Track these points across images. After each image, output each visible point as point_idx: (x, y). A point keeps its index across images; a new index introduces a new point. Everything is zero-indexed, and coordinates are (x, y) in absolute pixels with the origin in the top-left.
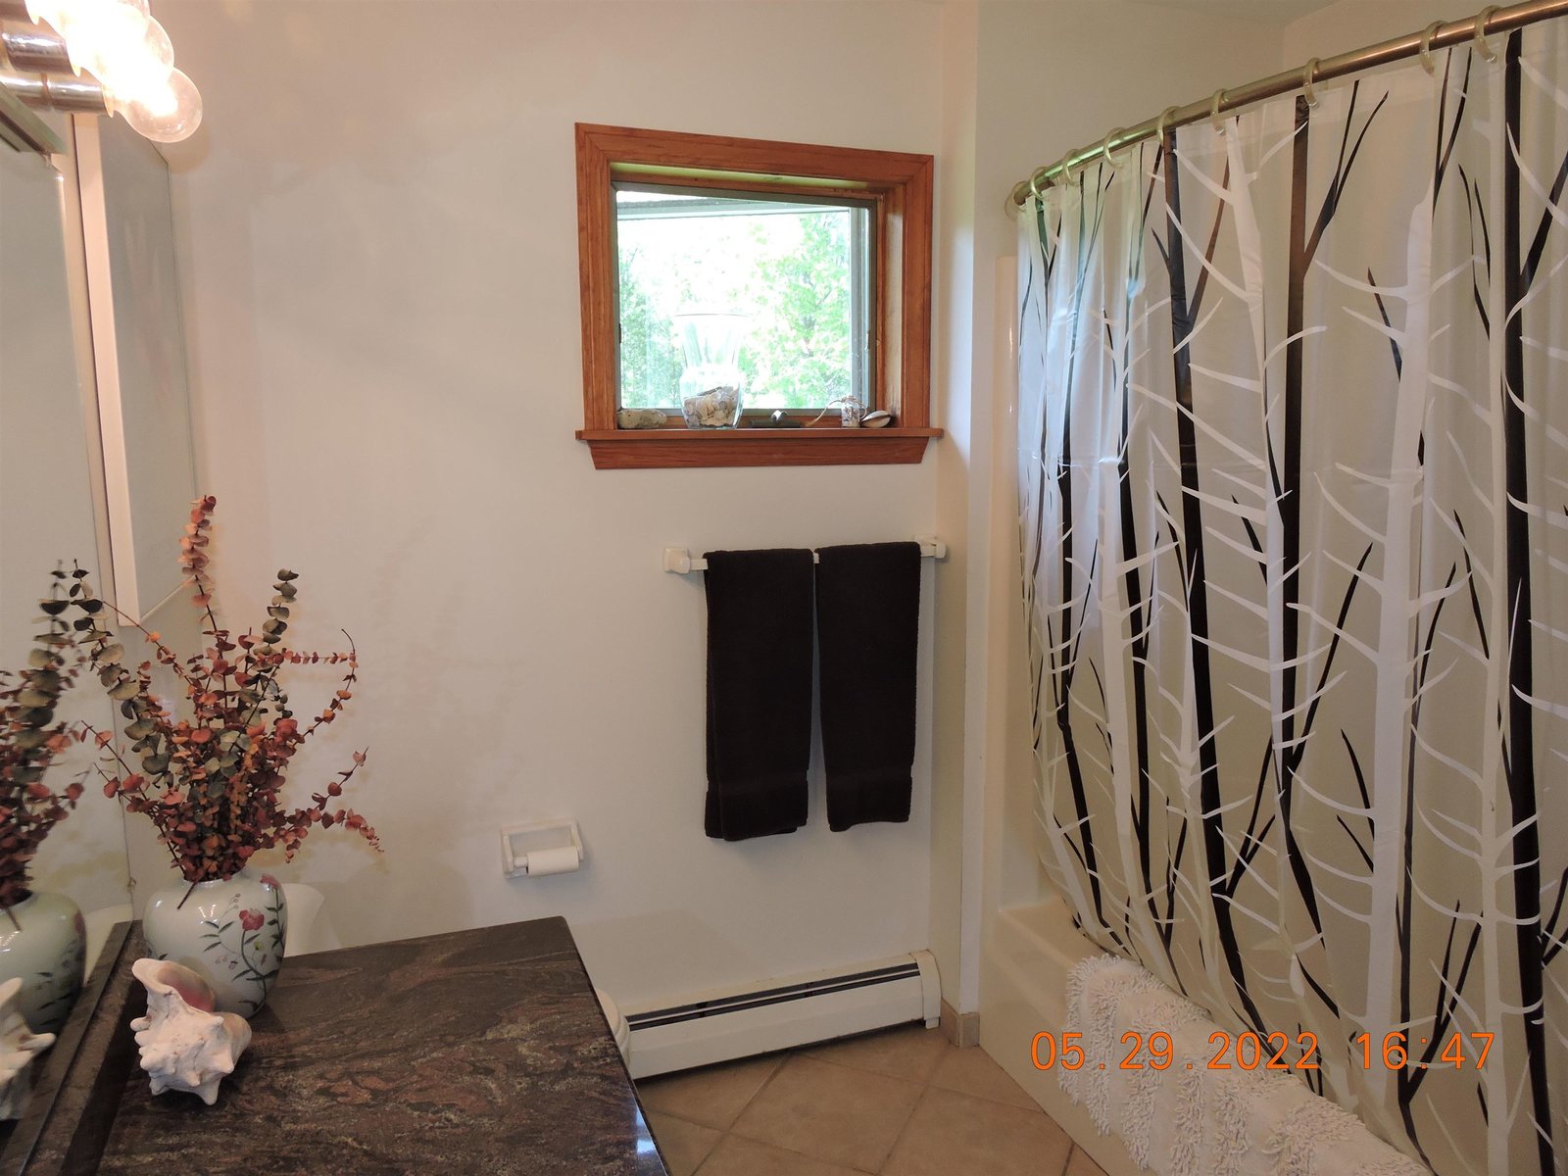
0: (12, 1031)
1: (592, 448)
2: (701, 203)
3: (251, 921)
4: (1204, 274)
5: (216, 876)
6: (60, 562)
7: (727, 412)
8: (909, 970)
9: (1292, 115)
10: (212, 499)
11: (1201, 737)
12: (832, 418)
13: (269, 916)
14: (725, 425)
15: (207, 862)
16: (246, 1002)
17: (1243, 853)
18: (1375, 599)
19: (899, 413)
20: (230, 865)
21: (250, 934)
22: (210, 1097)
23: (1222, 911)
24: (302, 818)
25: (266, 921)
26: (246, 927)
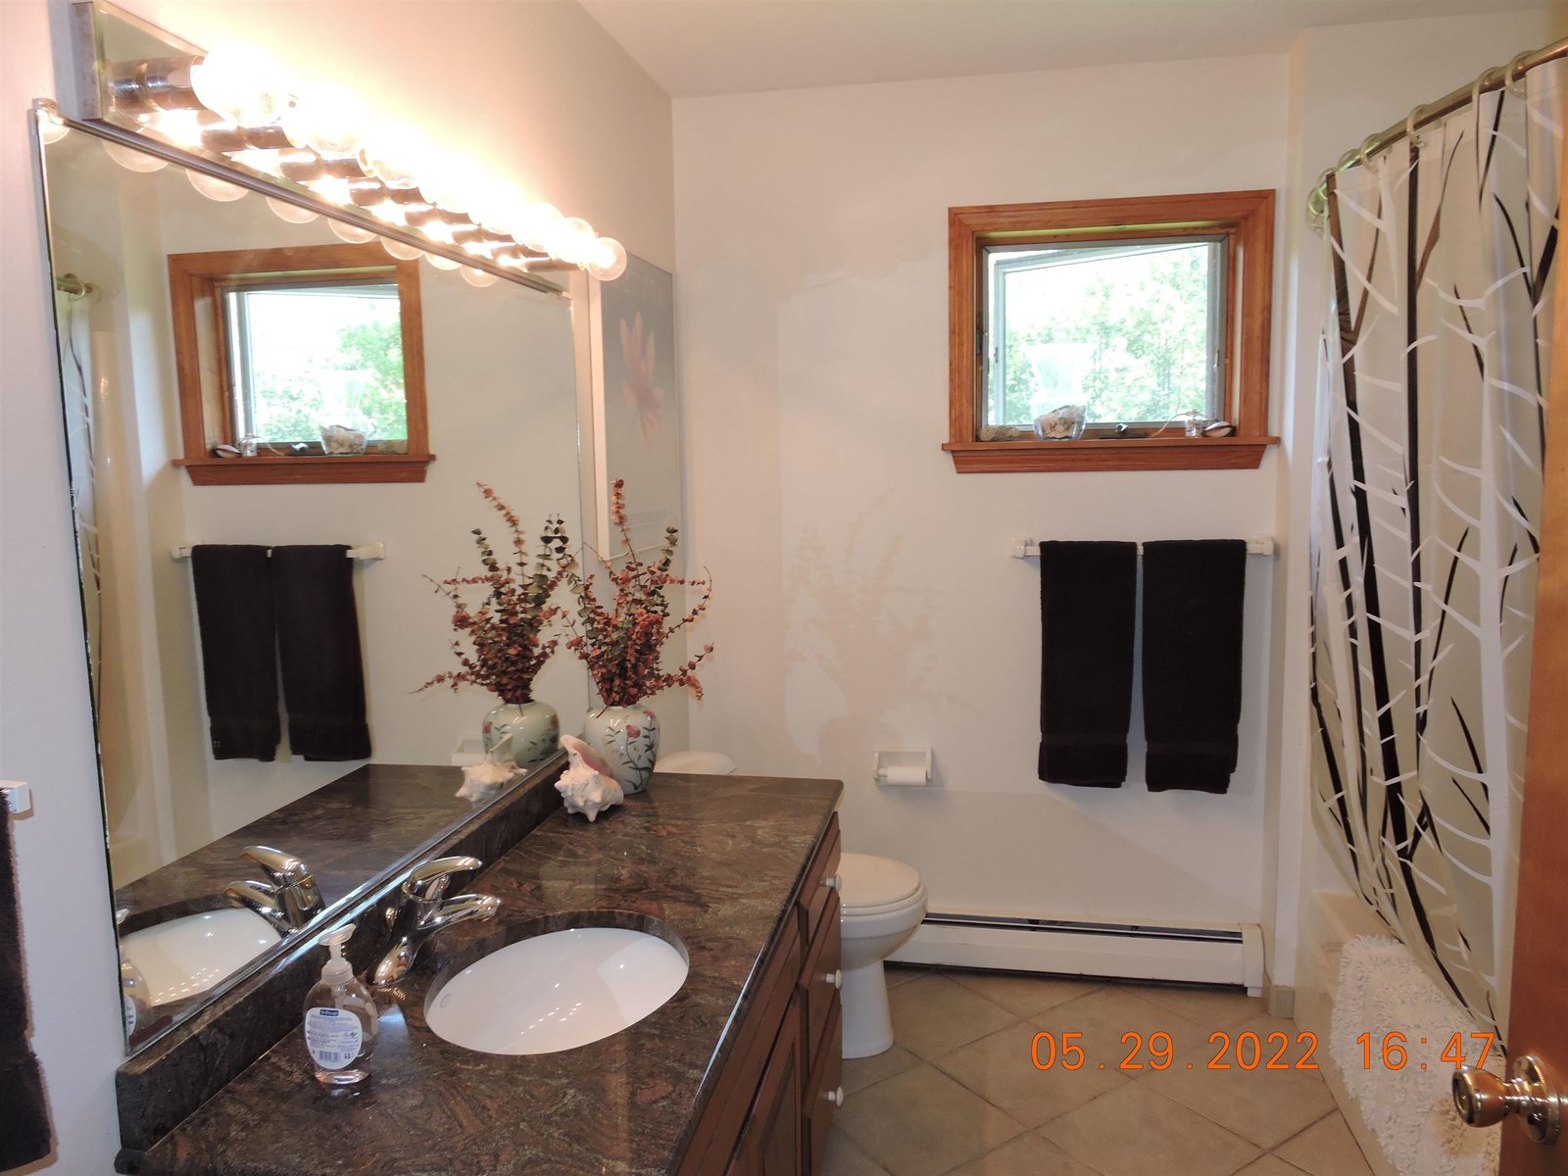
0: (507, 761)
1: (954, 457)
2: (1059, 255)
3: (633, 733)
4: (1366, 293)
5: (619, 704)
6: (551, 515)
7: (1066, 426)
8: (1234, 937)
9: (1407, 156)
10: (621, 481)
11: (1379, 708)
12: (1176, 429)
13: (644, 732)
14: (1067, 437)
15: (614, 695)
16: (630, 782)
17: (1420, 820)
18: (1474, 580)
19: (1237, 423)
20: (627, 700)
21: (631, 739)
22: (592, 816)
23: (1406, 871)
24: (669, 680)
25: (641, 735)
26: (630, 735)
